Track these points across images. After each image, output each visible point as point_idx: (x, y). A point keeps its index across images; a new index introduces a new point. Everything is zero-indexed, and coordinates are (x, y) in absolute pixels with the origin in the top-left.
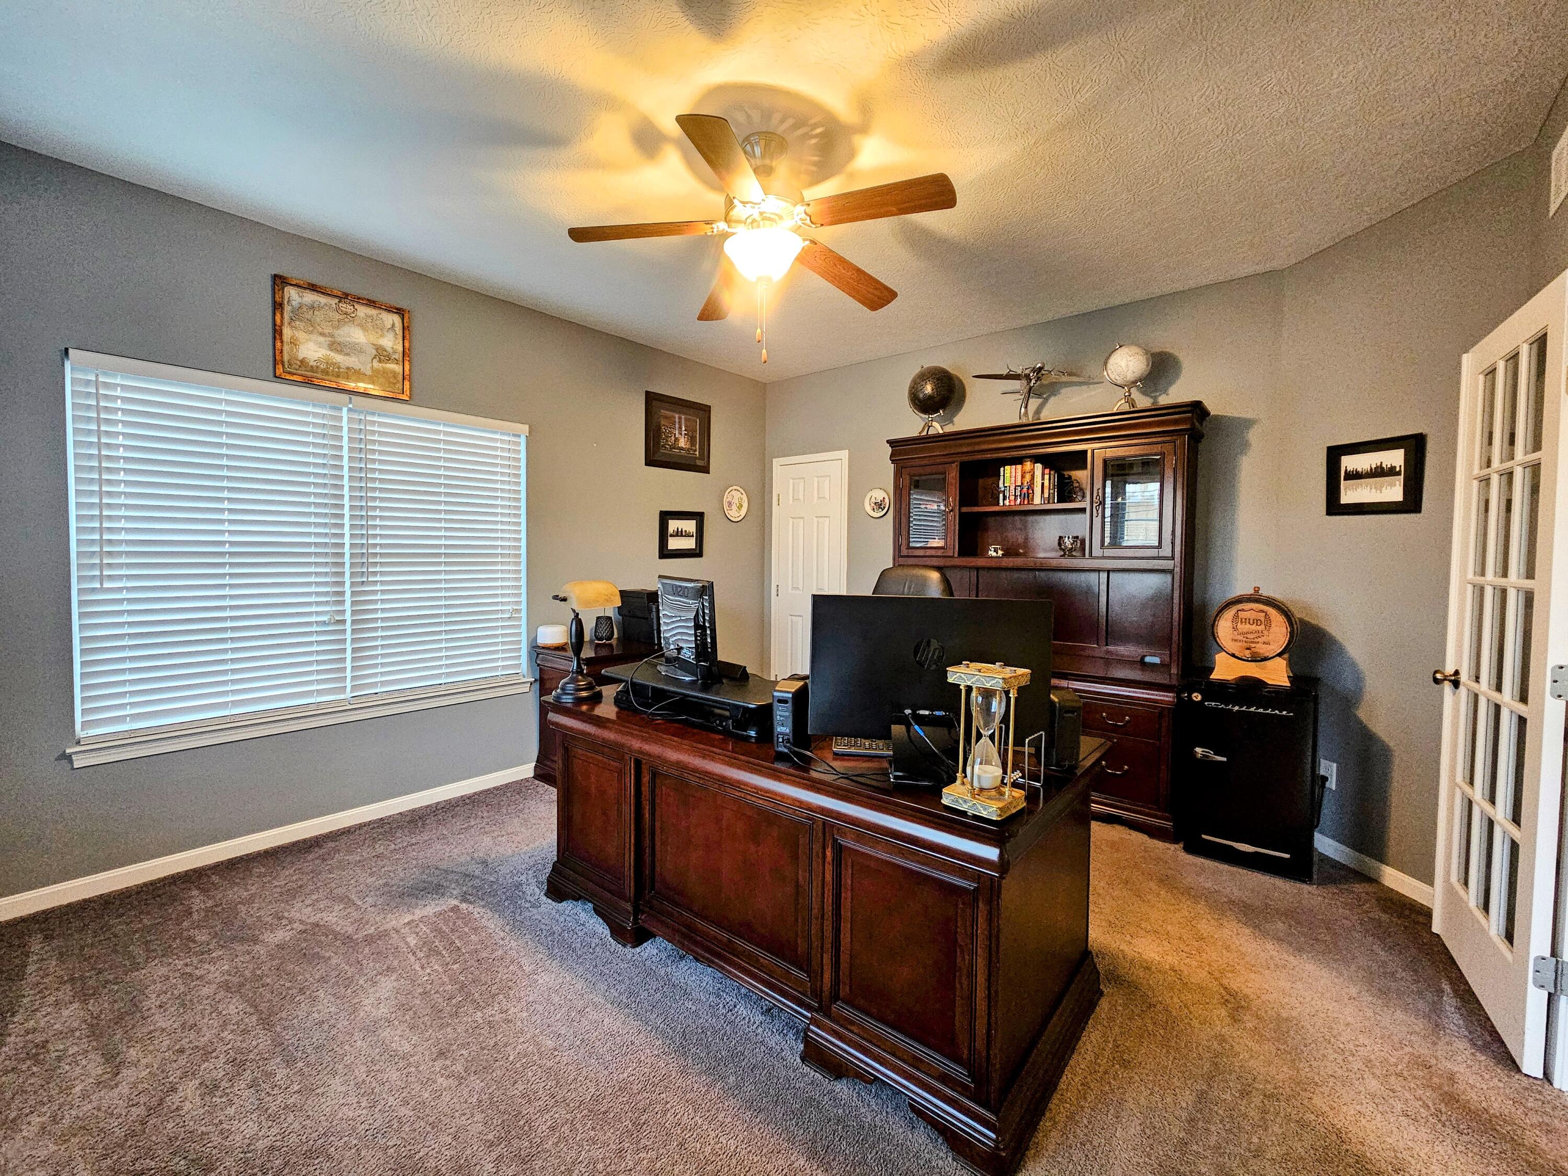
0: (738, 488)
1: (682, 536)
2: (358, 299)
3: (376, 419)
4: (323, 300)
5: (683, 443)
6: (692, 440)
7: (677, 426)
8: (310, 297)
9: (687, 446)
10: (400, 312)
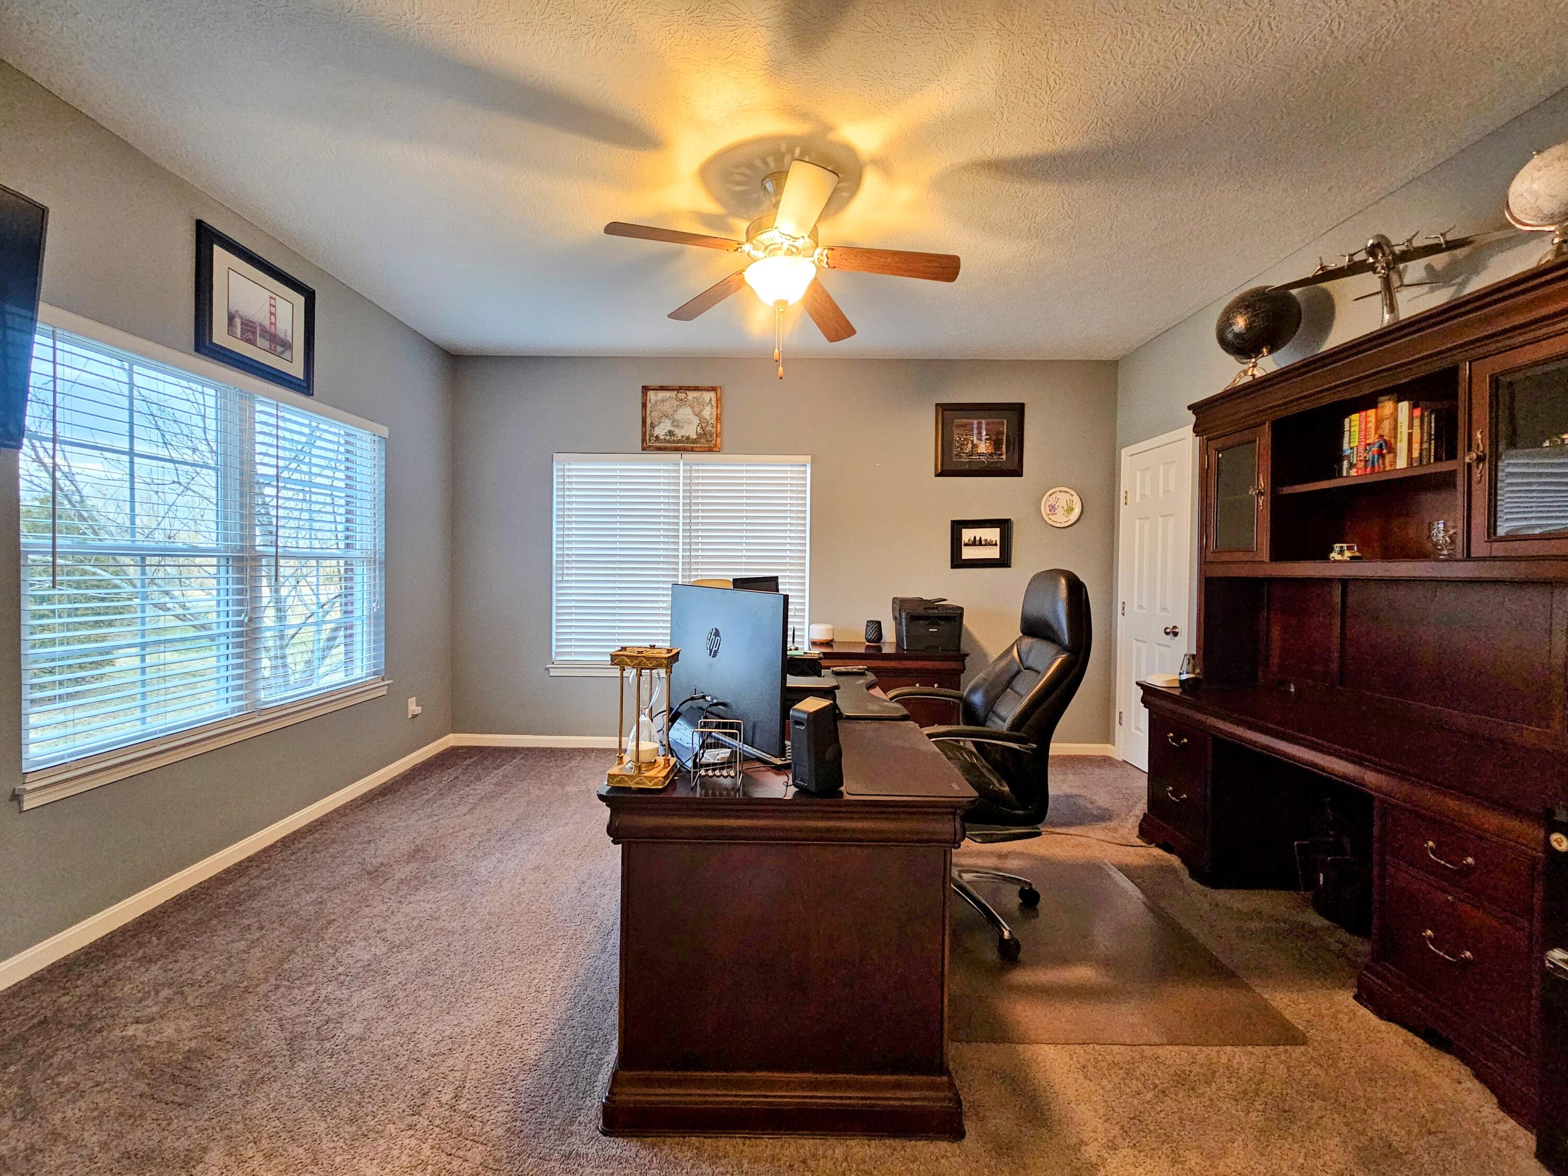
0: (1067, 489)
1: (980, 544)
2: (688, 389)
3: (701, 468)
4: (667, 394)
5: (983, 447)
6: (997, 444)
7: (975, 432)
8: (662, 395)
9: (989, 451)
10: (713, 389)
